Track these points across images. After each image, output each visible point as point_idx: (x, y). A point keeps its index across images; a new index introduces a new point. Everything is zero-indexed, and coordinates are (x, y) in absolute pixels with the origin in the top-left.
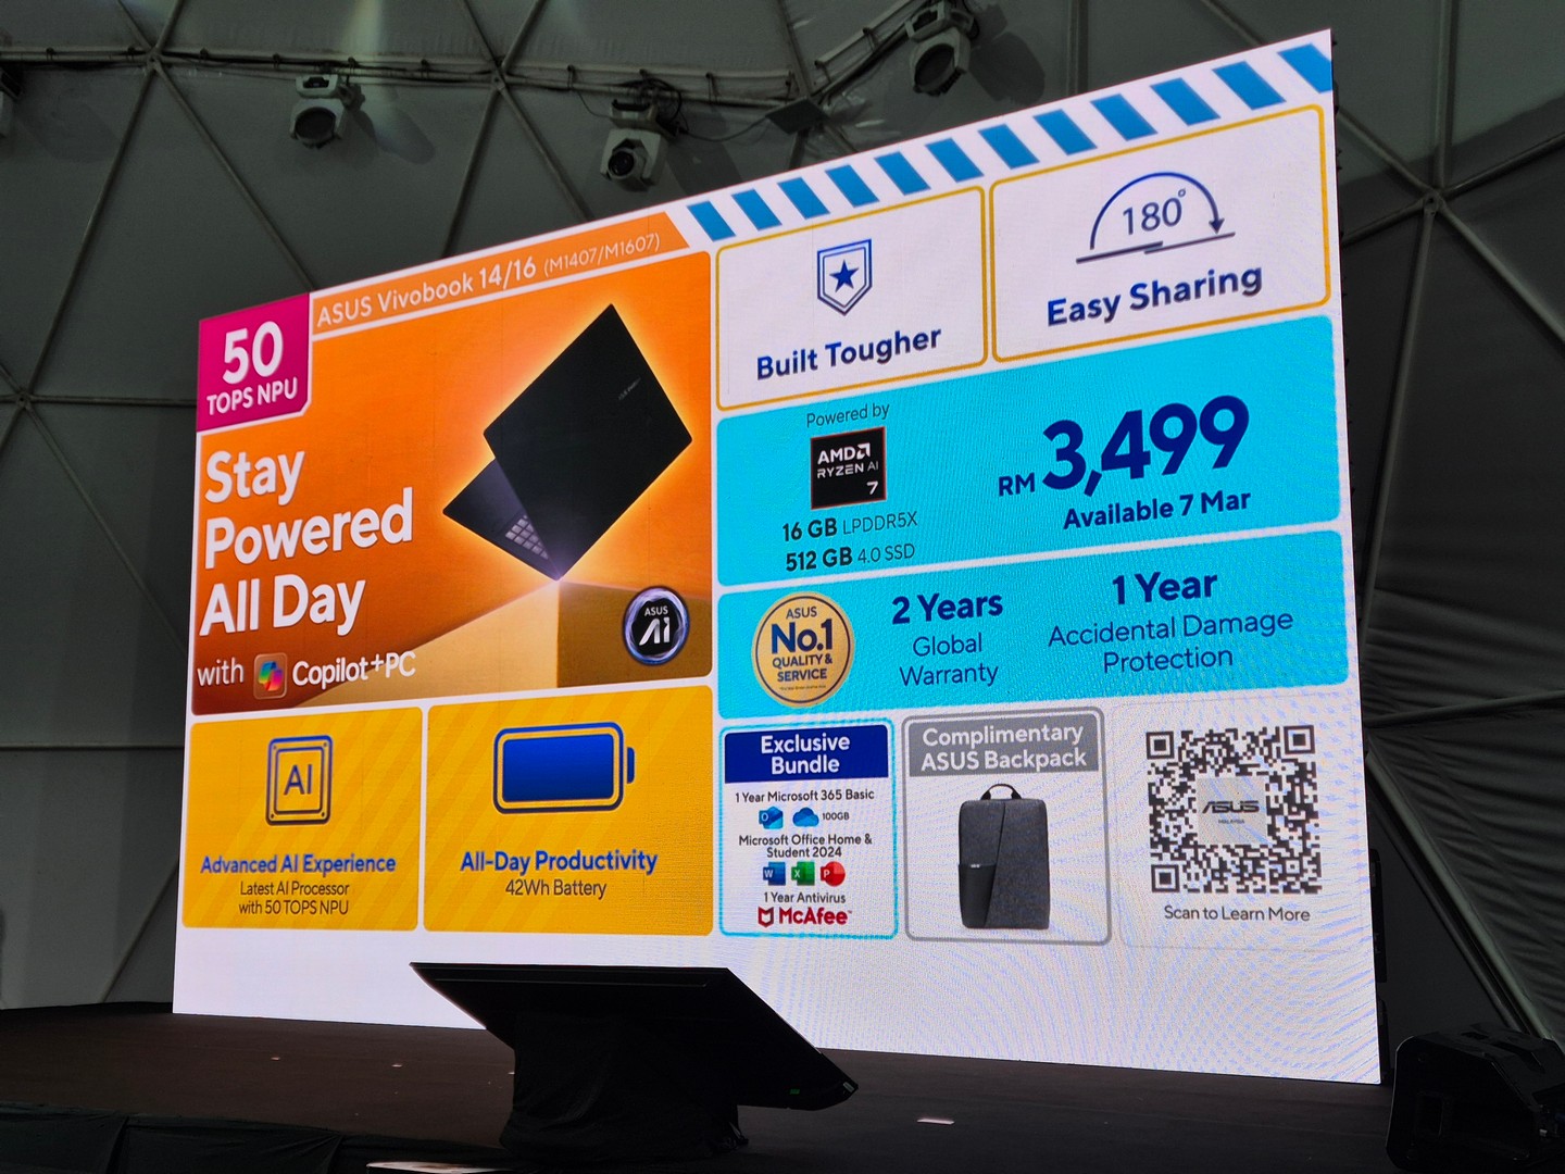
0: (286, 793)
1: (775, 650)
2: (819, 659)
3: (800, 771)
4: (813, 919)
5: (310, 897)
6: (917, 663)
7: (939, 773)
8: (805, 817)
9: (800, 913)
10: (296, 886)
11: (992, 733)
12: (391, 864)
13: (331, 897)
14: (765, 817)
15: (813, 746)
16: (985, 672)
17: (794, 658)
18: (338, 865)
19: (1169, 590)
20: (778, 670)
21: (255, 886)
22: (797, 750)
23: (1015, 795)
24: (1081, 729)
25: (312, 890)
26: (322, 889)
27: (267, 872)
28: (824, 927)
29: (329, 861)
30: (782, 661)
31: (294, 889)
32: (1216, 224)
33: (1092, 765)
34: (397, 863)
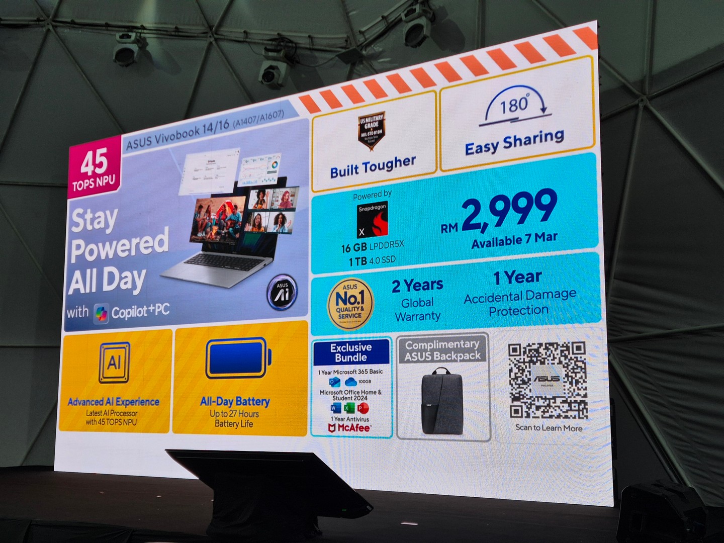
0: (108, 368)
1: (337, 304)
2: (358, 309)
3: (348, 361)
4: (354, 429)
5: (119, 418)
6: (403, 311)
7: (413, 362)
8: (351, 381)
9: (348, 426)
10: (113, 412)
11: (437, 344)
12: (157, 402)
13: (129, 417)
14: (332, 382)
15: (355, 349)
16: (435, 316)
17: (346, 308)
18: (132, 402)
19: (520, 278)
20: (338, 314)
21: (93, 412)
22: (347, 351)
23: (448, 373)
24: (478, 342)
25: (120, 414)
26: (125, 414)
27: (99, 405)
28: (359, 433)
29: (128, 400)
30: (340, 309)
31: (111, 413)
32: (543, 110)
33: (483, 359)
34: (160, 402)
